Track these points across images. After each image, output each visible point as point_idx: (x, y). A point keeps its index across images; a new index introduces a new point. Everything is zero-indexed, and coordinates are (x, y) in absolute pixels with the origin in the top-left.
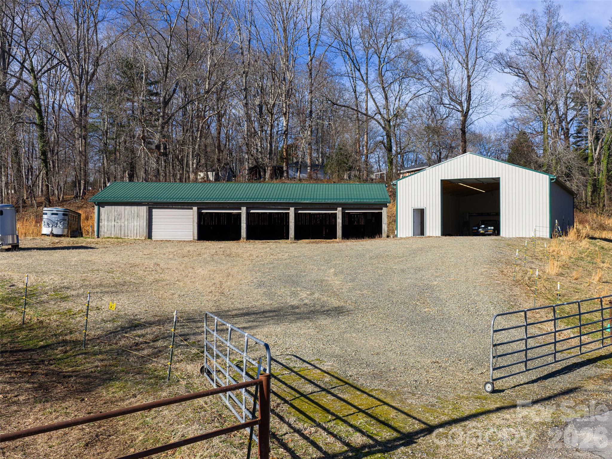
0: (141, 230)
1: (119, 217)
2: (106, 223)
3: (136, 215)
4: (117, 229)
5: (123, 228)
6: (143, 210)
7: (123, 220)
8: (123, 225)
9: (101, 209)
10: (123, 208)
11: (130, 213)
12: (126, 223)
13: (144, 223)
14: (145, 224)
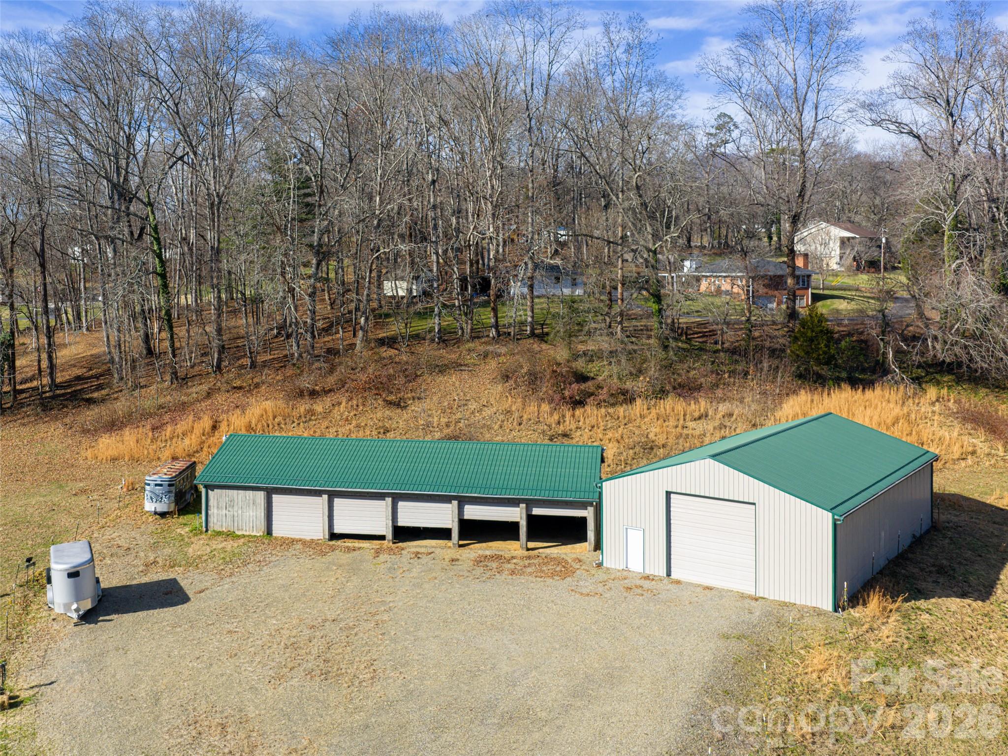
0: (258, 523)
1: (231, 504)
2: (216, 511)
3: (251, 502)
4: (229, 519)
5: (236, 519)
6: (261, 496)
7: (236, 508)
8: (236, 514)
9: (210, 492)
10: (235, 492)
11: (244, 499)
12: (240, 512)
13: (261, 513)
14: (263, 514)
